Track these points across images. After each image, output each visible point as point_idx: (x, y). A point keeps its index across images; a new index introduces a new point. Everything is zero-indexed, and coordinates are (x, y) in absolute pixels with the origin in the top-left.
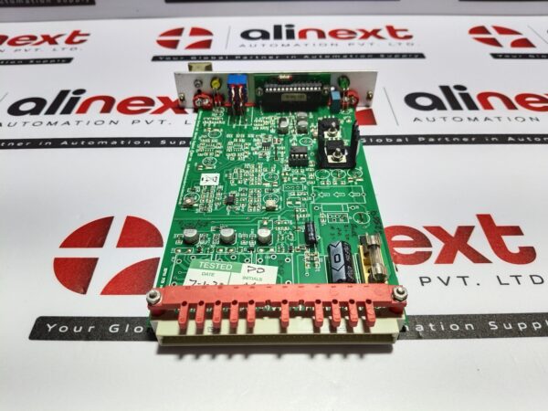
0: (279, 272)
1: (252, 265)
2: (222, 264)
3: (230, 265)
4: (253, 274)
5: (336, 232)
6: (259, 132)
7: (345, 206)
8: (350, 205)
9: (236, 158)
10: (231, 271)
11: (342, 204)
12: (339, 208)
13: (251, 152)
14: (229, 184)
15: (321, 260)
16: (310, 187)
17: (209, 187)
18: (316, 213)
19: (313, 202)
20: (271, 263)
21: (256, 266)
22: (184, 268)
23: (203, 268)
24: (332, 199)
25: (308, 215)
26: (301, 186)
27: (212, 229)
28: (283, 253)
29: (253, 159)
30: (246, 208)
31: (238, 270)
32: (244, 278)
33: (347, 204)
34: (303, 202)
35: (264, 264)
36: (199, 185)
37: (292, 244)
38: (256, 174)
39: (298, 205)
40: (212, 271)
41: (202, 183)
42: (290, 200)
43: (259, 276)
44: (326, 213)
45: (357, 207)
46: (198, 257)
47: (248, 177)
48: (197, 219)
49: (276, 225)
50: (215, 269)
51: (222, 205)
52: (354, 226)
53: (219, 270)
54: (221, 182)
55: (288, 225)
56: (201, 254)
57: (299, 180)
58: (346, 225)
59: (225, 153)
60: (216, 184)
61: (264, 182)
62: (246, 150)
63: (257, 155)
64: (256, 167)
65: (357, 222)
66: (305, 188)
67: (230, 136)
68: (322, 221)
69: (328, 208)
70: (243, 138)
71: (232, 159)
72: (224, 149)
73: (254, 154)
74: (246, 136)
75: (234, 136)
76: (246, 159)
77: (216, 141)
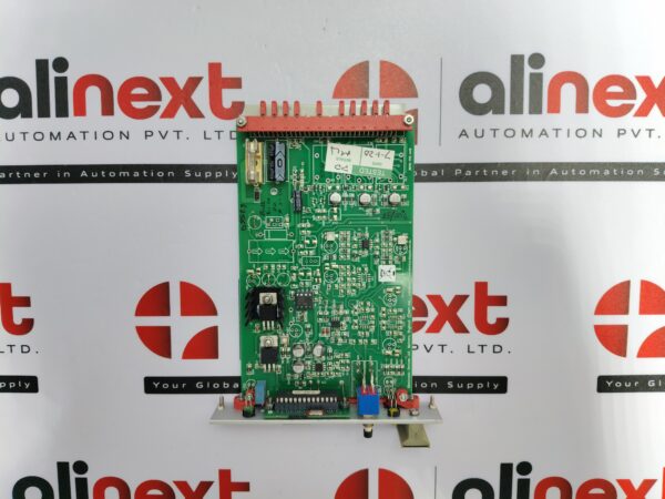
0: (323, 166)
1: (345, 172)
2: (369, 174)
3: (361, 173)
4: (343, 164)
6: (344, 348)
7: (267, 237)
8: (263, 238)
10: (360, 167)
11: (269, 239)
12: (274, 234)
13: (351, 315)
14: (369, 267)
15: (292, 177)
16: (296, 262)
17: (387, 263)
18: (292, 228)
19: (294, 241)
20: (330, 175)
21: (341, 171)
22: (396, 170)
23: (382, 170)
24: (277, 245)
25: (299, 226)
26: (304, 263)
27: (378, 210)
28: (321, 184)
29: (349, 302)
30: (352, 235)
31: (356, 168)
32: (349, 160)
33: (266, 240)
34: (303, 243)
35: (336, 174)
36: (397, 265)
37: (314, 194)
38: (345, 281)
39: (307, 238)
40: (374, 166)
41: (393, 268)
42: (314, 245)
43: (339, 162)
44: (285, 228)
45: (257, 235)
46: (386, 181)
47: (352, 276)
48: (394, 222)
49: (326, 214)
50: (373, 169)
51: (373, 239)
52: (262, 214)
53: (369, 168)
54: (376, 268)
55: (317, 214)
56: (385, 184)
57: (305, 271)
58: (269, 214)
59: (376, 314)
60: (380, 267)
61: (338, 270)
62: (356, 318)
63: (345, 308)
64: (345, 291)
65: (259, 218)
66: (301, 261)
67: (374, 341)
68: (287, 219)
69: (282, 234)
70: (360, 338)
71: (369, 303)
72: (378, 319)
73: (347, 312)
74: (357, 342)
75: (369, 342)
76: (355, 303)
77: (387, 333)
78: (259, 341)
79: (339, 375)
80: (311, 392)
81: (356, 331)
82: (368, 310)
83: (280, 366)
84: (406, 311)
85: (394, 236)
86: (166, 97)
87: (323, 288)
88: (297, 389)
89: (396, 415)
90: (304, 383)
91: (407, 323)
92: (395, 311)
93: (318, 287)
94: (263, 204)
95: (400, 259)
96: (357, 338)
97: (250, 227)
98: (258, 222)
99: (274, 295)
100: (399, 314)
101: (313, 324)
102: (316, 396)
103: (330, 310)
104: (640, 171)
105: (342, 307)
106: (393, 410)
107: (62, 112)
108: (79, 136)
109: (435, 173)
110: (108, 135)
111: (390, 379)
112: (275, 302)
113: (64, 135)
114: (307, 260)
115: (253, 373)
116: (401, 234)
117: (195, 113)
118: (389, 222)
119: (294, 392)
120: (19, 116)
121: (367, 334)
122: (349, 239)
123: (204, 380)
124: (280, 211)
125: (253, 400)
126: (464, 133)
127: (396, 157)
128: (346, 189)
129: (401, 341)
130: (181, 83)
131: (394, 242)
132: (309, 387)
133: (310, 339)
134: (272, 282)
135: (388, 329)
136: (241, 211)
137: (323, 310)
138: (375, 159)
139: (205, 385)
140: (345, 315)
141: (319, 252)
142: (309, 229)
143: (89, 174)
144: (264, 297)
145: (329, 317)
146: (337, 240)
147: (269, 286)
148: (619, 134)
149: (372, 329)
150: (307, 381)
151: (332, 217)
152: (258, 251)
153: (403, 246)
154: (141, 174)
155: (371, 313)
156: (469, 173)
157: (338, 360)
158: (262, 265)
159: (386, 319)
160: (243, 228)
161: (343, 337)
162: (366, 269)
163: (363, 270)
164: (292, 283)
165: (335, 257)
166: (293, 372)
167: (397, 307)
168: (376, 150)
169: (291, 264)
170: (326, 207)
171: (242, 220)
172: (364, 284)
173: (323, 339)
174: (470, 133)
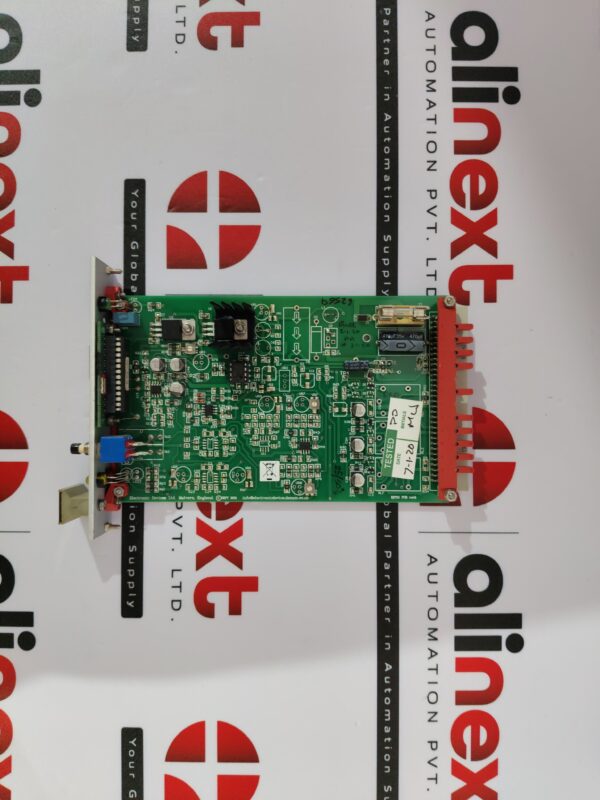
0: (396, 395)
1: (389, 421)
2: (387, 448)
3: (388, 441)
4: (398, 419)
5: (349, 343)
6: (179, 420)
7: (314, 329)
8: (313, 324)
9: (231, 445)
10: (395, 439)
11: (311, 332)
12: (316, 337)
13: (220, 427)
14: (278, 449)
15: (384, 359)
16: (284, 363)
17: (281, 471)
18: (324, 359)
19: (308, 361)
20: (386, 403)
21: (390, 417)
22: (390, 482)
23: (392, 465)
24: (304, 342)
25: (327, 367)
26: (282, 373)
27: (344, 460)
28: (375, 393)
29: (235, 425)
30: (315, 429)
31: (394, 433)
32: (403, 427)
33: (310, 328)
34: (307, 371)
35: (387, 410)
36: (279, 483)
37: (364, 385)
38: (261, 421)
39: (311, 377)
40: (396, 456)
41: (276, 478)
42: (304, 384)
43: (400, 415)
44: (324, 350)
45: (316, 318)
46: (378, 470)
47: (266, 430)
48: (330, 477)
49: (340, 398)
50: (393, 454)
51: (311, 454)
52: (341, 324)
53: (394, 450)
54: (276, 458)
55: (340, 388)
56: (375, 468)
57: (272, 374)
58: (341, 331)
59: (221, 458)
60: (277, 464)
61: (274, 412)
62: (216, 434)
63: (227, 420)
64: (249, 421)
65: (336, 320)
66: (285, 368)
67: (187, 456)
68: (334, 354)
69: (316, 347)
70: (192, 439)
71: (234, 449)
72: (215, 460)
73: (224, 424)
74: (187, 435)
75: (187, 450)
76: (234, 433)
77: (197, 473)
78: (188, 318)
79: (147, 414)
80: (127, 379)
81: (200, 434)
82: (225, 448)
83: (158, 341)
84: (223, 493)
85: (313, 479)
86: (475, 216)
87: (252, 395)
88: (131, 363)
89: (99, 483)
90: (137, 371)
91: (209, 495)
92: (224, 481)
93: (254, 389)
94: (352, 325)
95: (287, 487)
96: (191, 436)
97: (325, 309)
98: (330, 318)
99: (245, 337)
100: (220, 486)
101: (209, 382)
102: (123, 385)
103: (226, 403)
104: (388, 769)
105: (230, 417)
106: (104, 478)
107: (459, 95)
108: (431, 113)
109: (387, 527)
110: (432, 147)
111: (140, 475)
112: (237, 338)
113: (432, 96)
114: (285, 376)
115: (150, 310)
116: (316, 488)
117: (457, 248)
118: (330, 473)
119: (127, 359)
120: (454, 45)
121: (196, 448)
122: (310, 426)
123: (142, 251)
124: (344, 345)
125: (117, 310)
126: (433, 560)
127: (406, 480)
128: (370, 422)
129: (188, 489)
130: (490, 233)
131: (306, 479)
132: (133, 377)
133: (191, 379)
134: (259, 334)
135: (202, 472)
136: (344, 299)
137: (226, 395)
138: (405, 457)
139: (135, 252)
140: (219, 420)
141: (295, 391)
142: (323, 378)
143: (388, 123)
144: (242, 325)
145: (218, 402)
146: (310, 412)
147: (256, 330)
148: (431, 742)
149: (203, 454)
150: (140, 375)
151: (337, 405)
152: (297, 317)
153: (303, 490)
154: (387, 184)
155: (221, 451)
156: (387, 567)
157: (165, 411)
158: (280, 322)
159: (215, 470)
160: (325, 301)
161: (193, 418)
162: (274, 446)
163: (273, 442)
164: (259, 359)
165: (289, 409)
166: (150, 358)
167: (229, 483)
168: (414, 458)
169: (281, 357)
170: (349, 400)
171: (334, 300)
172: (256, 444)
173: (191, 395)
174: (433, 568)
